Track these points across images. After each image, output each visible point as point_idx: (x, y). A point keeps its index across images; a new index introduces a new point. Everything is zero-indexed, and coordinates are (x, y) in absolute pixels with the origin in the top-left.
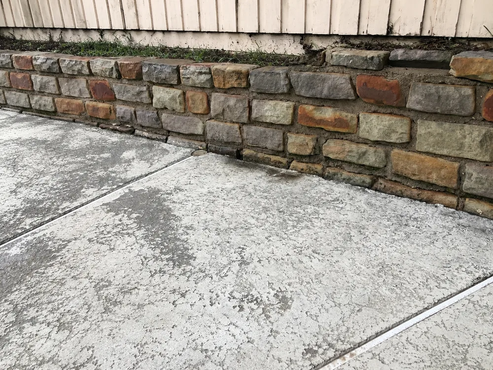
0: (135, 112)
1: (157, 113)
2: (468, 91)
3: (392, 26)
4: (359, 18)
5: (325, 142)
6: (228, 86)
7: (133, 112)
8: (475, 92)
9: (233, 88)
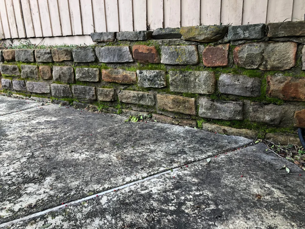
0: (12, 82)
1: (24, 81)
2: (192, 48)
3: (149, 25)
4: (133, 22)
5: (120, 92)
6: (61, 60)
7: (11, 82)
8: (197, 48)
9: (64, 61)
